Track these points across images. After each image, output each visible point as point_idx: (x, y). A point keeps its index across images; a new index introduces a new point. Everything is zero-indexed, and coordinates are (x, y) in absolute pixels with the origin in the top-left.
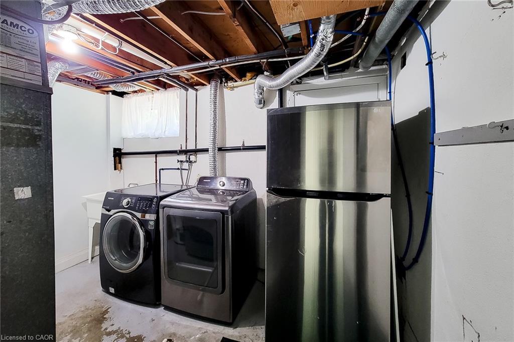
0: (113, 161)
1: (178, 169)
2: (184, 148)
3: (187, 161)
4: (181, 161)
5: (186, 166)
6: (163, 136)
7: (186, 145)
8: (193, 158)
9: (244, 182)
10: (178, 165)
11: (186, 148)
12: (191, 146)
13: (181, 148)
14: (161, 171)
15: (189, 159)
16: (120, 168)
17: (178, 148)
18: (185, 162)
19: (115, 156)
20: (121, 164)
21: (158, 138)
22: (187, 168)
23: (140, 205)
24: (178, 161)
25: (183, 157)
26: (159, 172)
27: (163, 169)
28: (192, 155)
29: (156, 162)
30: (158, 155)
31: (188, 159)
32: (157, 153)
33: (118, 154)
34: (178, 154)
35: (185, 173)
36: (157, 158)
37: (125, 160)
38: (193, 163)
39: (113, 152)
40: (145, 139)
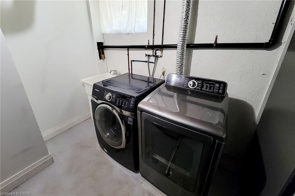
0: (98, 53)
1: (146, 62)
2: (151, 44)
3: (154, 56)
4: (149, 56)
5: (152, 59)
6: (133, 32)
7: (153, 41)
8: (159, 53)
9: (220, 86)
10: (146, 59)
11: (153, 44)
12: (158, 42)
13: (149, 43)
14: (133, 62)
15: (156, 53)
16: (103, 58)
17: (146, 44)
18: (152, 56)
19: (99, 49)
20: (104, 55)
21: (129, 34)
22: (154, 62)
23: (119, 101)
24: (146, 55)
25: (150, 52)
26: (131, 62)
27: (134, 61)
28: (158, 50)
29: (128, 55)
30: (129, 49)
31: (154, 54)
32: (128, 48)
33: (101, 47)
34: (146, 49)
35: (152, 66)
36: (129, 51)
37: (107, 52)
38: (159, 57)
39: (97, 46)
40: (119, 35)
